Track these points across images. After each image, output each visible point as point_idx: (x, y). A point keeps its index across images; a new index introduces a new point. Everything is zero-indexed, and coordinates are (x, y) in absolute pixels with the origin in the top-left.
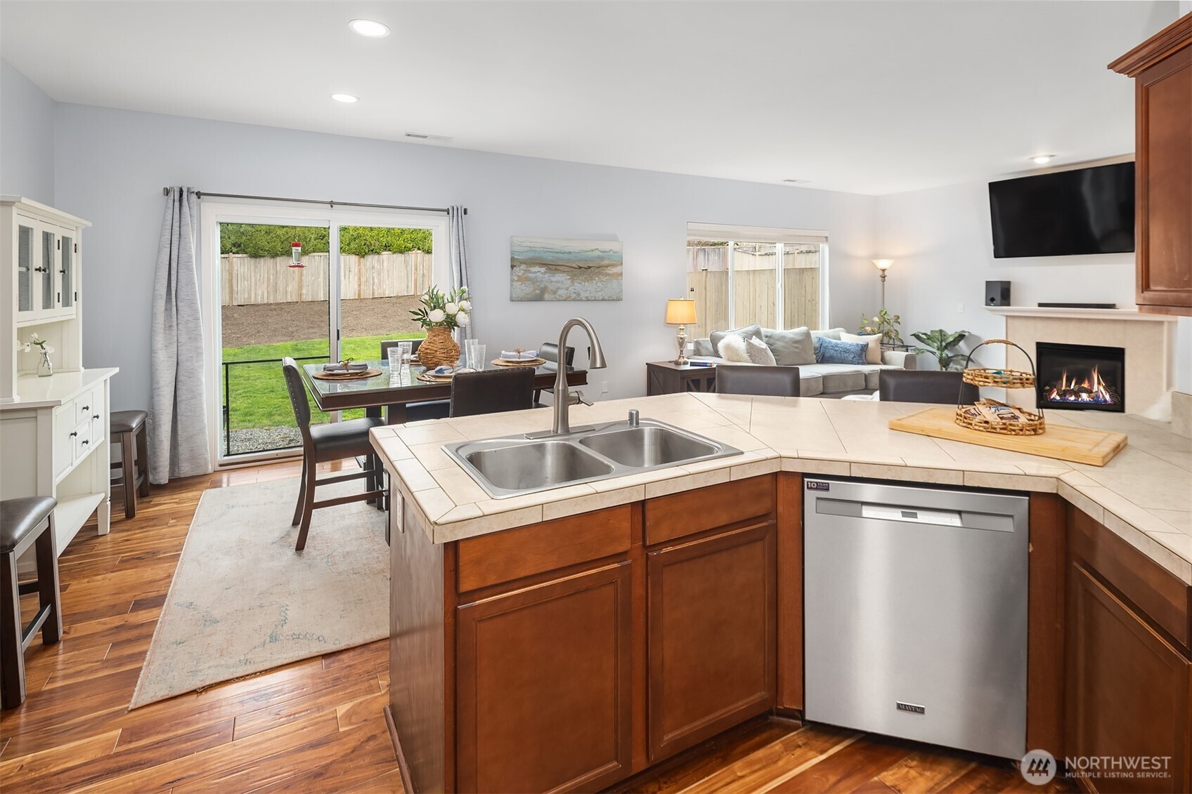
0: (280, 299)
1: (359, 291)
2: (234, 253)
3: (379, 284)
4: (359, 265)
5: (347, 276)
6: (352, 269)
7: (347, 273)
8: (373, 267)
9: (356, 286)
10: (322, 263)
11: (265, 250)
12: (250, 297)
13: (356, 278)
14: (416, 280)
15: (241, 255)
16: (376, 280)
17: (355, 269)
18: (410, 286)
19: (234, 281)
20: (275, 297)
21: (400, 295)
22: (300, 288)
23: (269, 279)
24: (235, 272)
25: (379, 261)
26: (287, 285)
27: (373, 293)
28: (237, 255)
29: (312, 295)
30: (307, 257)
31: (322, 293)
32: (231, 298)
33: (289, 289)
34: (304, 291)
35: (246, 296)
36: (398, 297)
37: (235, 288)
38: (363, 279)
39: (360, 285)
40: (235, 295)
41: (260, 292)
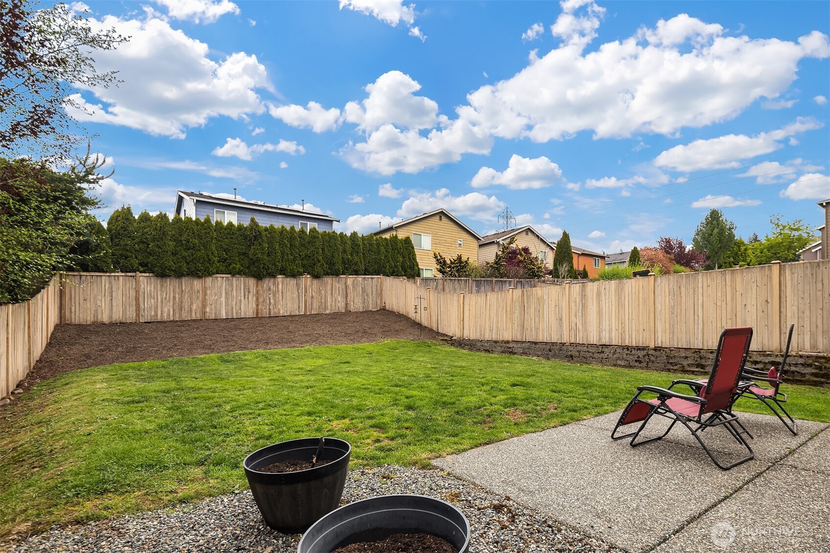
0: (185, 316)
1: (257, 310)
2: (141, 272)
3: (275, 304)
4: (257, 286)
5: (246, 297)
6: (251, 290)
7: (247, 294)
8: (270, 289)
9: (254, 306)
10: (224, 284)
11: (172, 270)
12: (156, 315)
13: (255, 299)
14: (306, 301)
15: (147, 274)
16: (272, 301)
17: (253, 290)
18: (301, 305)
19: (141, 299)
20: (180, 315)
21: (293, 314)
22: (204, 306)
23: (174, 298)
24: (142, 290)
25: (274, 284)
26: (192, 304)
27: (270, 312)
28: (144, 274)
29: (215, 314)
30: (210, 278)
31: (224, 311)
32: (138, 315)
33: (194, 307)
34: (208, 310)
35: (153, 313)
36: (290, 316)
37: (142, 306)
38: (261, 300)
39: (257, 305)
40: (142, 312)
41: (166, 310)
